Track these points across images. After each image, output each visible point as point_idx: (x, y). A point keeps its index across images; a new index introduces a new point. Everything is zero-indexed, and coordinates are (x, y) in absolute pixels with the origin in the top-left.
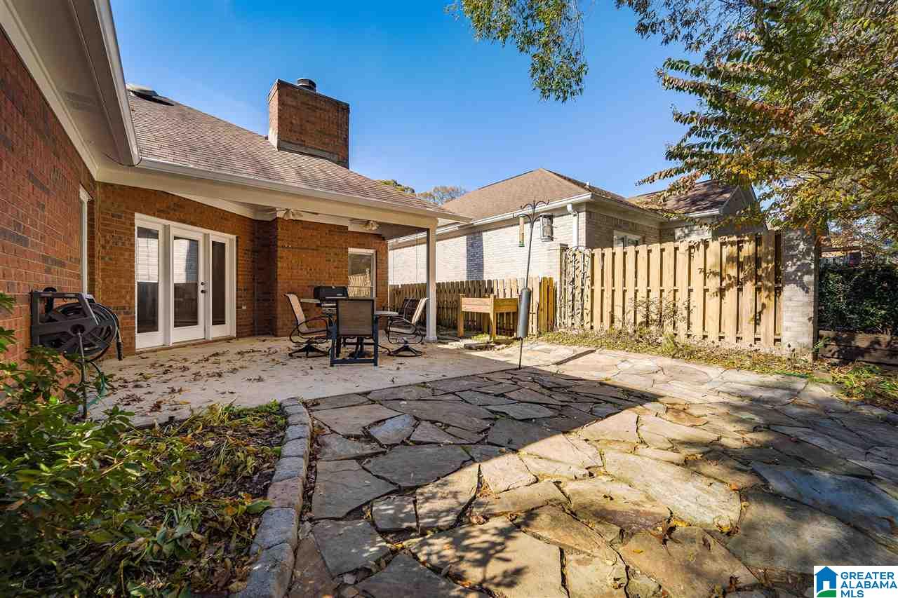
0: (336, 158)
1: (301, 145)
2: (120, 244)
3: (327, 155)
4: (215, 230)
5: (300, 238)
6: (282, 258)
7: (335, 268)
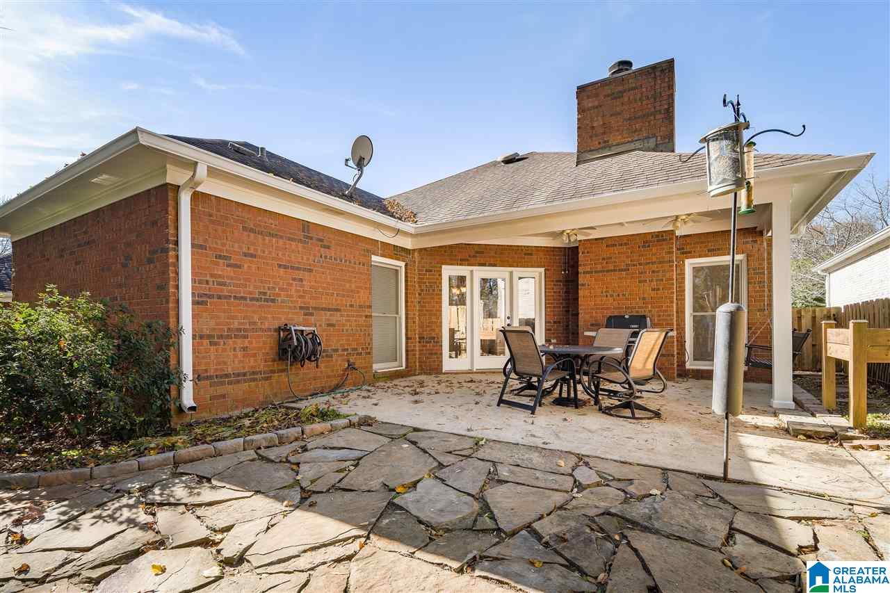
0: (652, 143)
1: (604, 148)
2: (431, 291)
3: (638, 145)
4: (517, 267)
5: (604, 259)
6: (583, 285)
7: (653, 290)
